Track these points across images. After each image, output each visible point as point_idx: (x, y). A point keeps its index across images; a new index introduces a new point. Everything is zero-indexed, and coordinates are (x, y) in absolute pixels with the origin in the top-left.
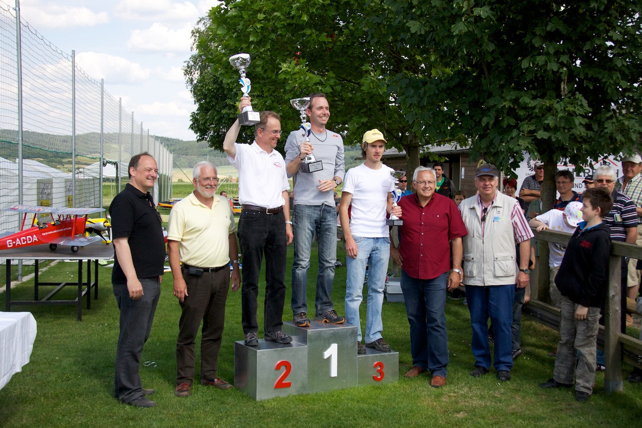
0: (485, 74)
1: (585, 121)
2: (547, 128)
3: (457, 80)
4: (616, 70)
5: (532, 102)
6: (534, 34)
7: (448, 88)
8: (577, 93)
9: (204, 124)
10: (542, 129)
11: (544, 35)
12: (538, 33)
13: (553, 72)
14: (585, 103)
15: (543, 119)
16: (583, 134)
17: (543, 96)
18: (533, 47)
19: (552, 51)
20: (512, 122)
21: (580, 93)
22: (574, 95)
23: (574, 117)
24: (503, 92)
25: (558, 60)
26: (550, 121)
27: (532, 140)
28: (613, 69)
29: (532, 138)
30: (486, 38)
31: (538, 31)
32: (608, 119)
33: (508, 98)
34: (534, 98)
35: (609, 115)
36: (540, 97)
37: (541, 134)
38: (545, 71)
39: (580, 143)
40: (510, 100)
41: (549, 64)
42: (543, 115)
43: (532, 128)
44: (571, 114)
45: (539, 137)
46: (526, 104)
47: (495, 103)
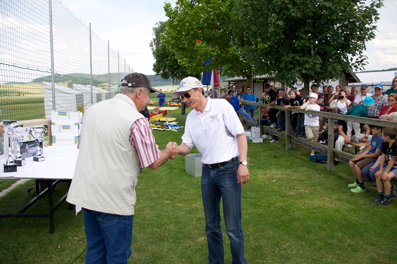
0: (280, 47)
1: (320, 66)
2: (306, 69)
3: (269, 49)
4: (331, 46)
5: (300, 58)
6: (300, 31)
7: (266, 53)
8: (317, 55)
9: (159, 68)
10: (304, 69)
11: (304, 32)
12: (301, 31)
13: (308, 47)
14: (320, 59)
15: (304, 65)
16: (319, 71)
17: (304, 56)
18: (300, 36)
19: (307, 38)
20: (292, 66)
21: (318, 55)
22: (316, 56)
23: (316, 65)
24: (288, 54)
25: (309, 42)
26: (307, 66)
27: (300, 74)
28: (330, 46)
29: (300, 73)
30: (281, 33)
31: (301, 30)
32: (329, 65)
33: (290, 57)
34: (300, 57)
35: (329, 64)
36: (302, 56)
37: (304, 71)
38: (304, 46)
39: (318, 74)
40: (291, 58)
41: (306, 44)
42: (304, 64)
43: (300, 69)
44: (315, 63)
45: (303, 72)
46: (297, 59)
47: (285, 59)
